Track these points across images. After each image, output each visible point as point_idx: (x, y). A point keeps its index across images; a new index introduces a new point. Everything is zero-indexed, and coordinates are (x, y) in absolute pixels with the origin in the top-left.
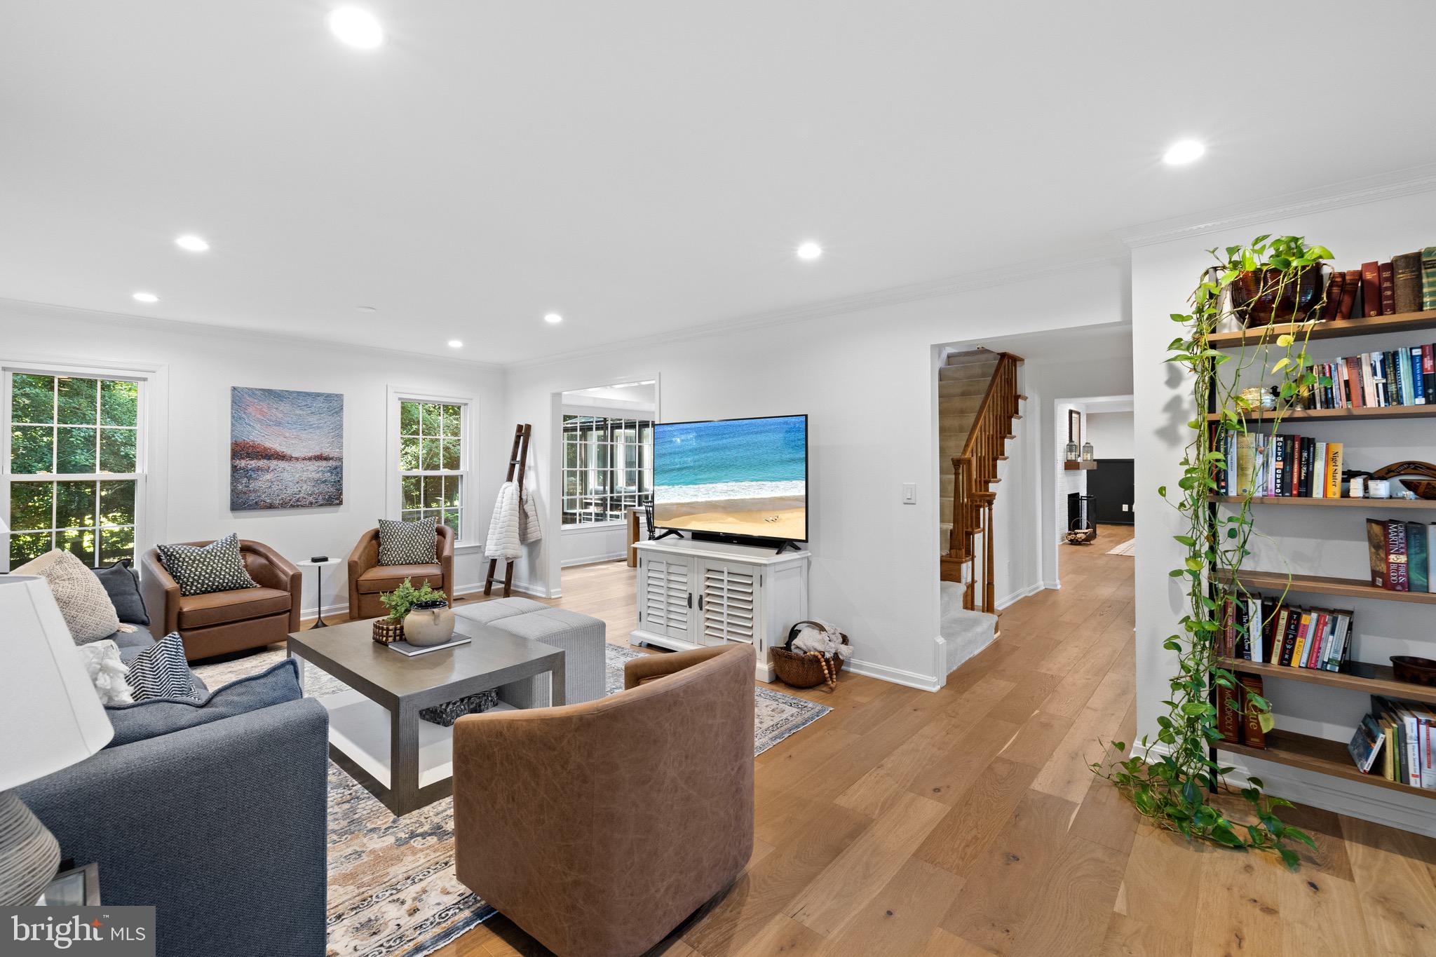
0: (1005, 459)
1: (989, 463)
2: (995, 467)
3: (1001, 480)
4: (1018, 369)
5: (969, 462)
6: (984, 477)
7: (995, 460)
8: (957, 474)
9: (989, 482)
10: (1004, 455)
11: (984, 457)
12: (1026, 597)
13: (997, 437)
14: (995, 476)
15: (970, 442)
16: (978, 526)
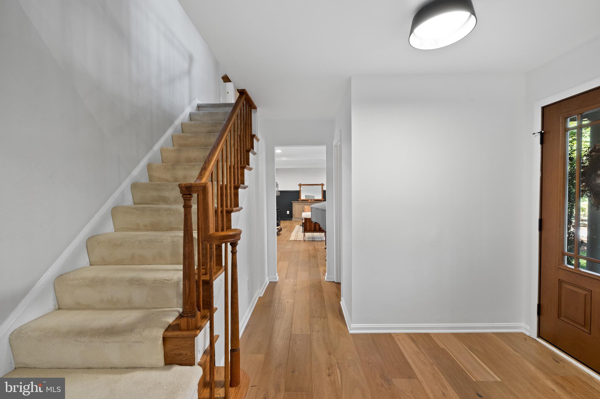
0: (245, 188)
1: (230, 192)
2: (236, 195)
3: (242, 208)
4: (253, 115)
5: (204, 189)
6: (227, 206)
7: (236, 188)
8: (187, 207)
9: (231, 211)
10: (244, 184)
11: (226, 186)
12: (260, 298)
13: (237, 167)
14: (237, 205)
15: (209, 164)
16: (219, 263)
